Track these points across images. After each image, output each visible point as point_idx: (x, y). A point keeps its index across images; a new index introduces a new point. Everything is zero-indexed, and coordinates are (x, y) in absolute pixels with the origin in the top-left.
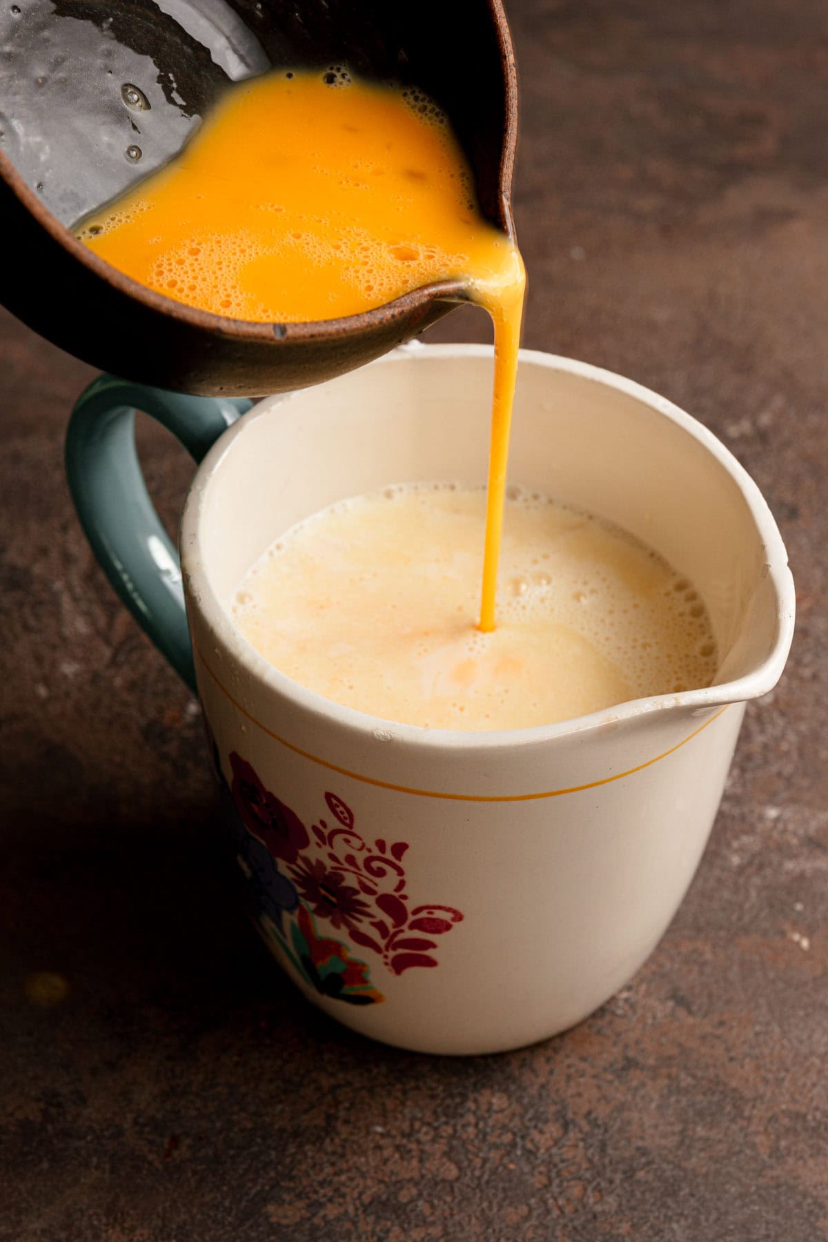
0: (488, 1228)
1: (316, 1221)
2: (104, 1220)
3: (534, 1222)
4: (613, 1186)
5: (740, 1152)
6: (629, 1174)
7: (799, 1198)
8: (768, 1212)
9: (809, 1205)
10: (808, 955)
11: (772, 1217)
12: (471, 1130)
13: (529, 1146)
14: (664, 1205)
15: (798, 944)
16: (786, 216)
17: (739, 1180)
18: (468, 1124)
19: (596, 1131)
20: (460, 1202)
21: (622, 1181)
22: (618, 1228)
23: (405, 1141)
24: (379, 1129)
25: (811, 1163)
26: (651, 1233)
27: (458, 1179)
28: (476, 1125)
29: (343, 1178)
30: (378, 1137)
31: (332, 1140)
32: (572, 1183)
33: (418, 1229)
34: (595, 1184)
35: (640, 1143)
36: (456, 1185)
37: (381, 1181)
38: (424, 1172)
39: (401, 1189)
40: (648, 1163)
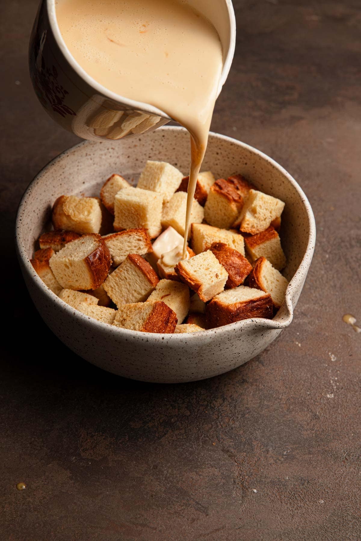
0: (199, 431)
1: (146, 427)
2: (79, 426)
3: (213, 429)
4: (238, 419)
5: (278, 410)
6: (243, 415)
7: (296, 424)
8: (286, 429)
9: (299, 427)
10: (300, 349)
11: (287, 430)
12: (194, 400)
13: (212, 406)
14: (254, 425)
15: (298, 345)
16: (300, 118)
17: (278, 419)
18: (194, 398)
19: (233, 402)
20: (190, 423)
21: (241, 417)
22: (240, 432)
23: (174, 403)
24: (166, 399)
25: (300, 414)
26: (249, 434)
27: (190, 415)
28: (196, 399)
29: (154, 414)
30: (165, 402)
31: (151, 402)
32: (225, 418)
33: (177, 431)
34: (232, 418)
35: (247, 406)
36: (189, 417)
37: (166, 416)
38: (179, 413)
39: (172, 418)
40: (249, 412)
